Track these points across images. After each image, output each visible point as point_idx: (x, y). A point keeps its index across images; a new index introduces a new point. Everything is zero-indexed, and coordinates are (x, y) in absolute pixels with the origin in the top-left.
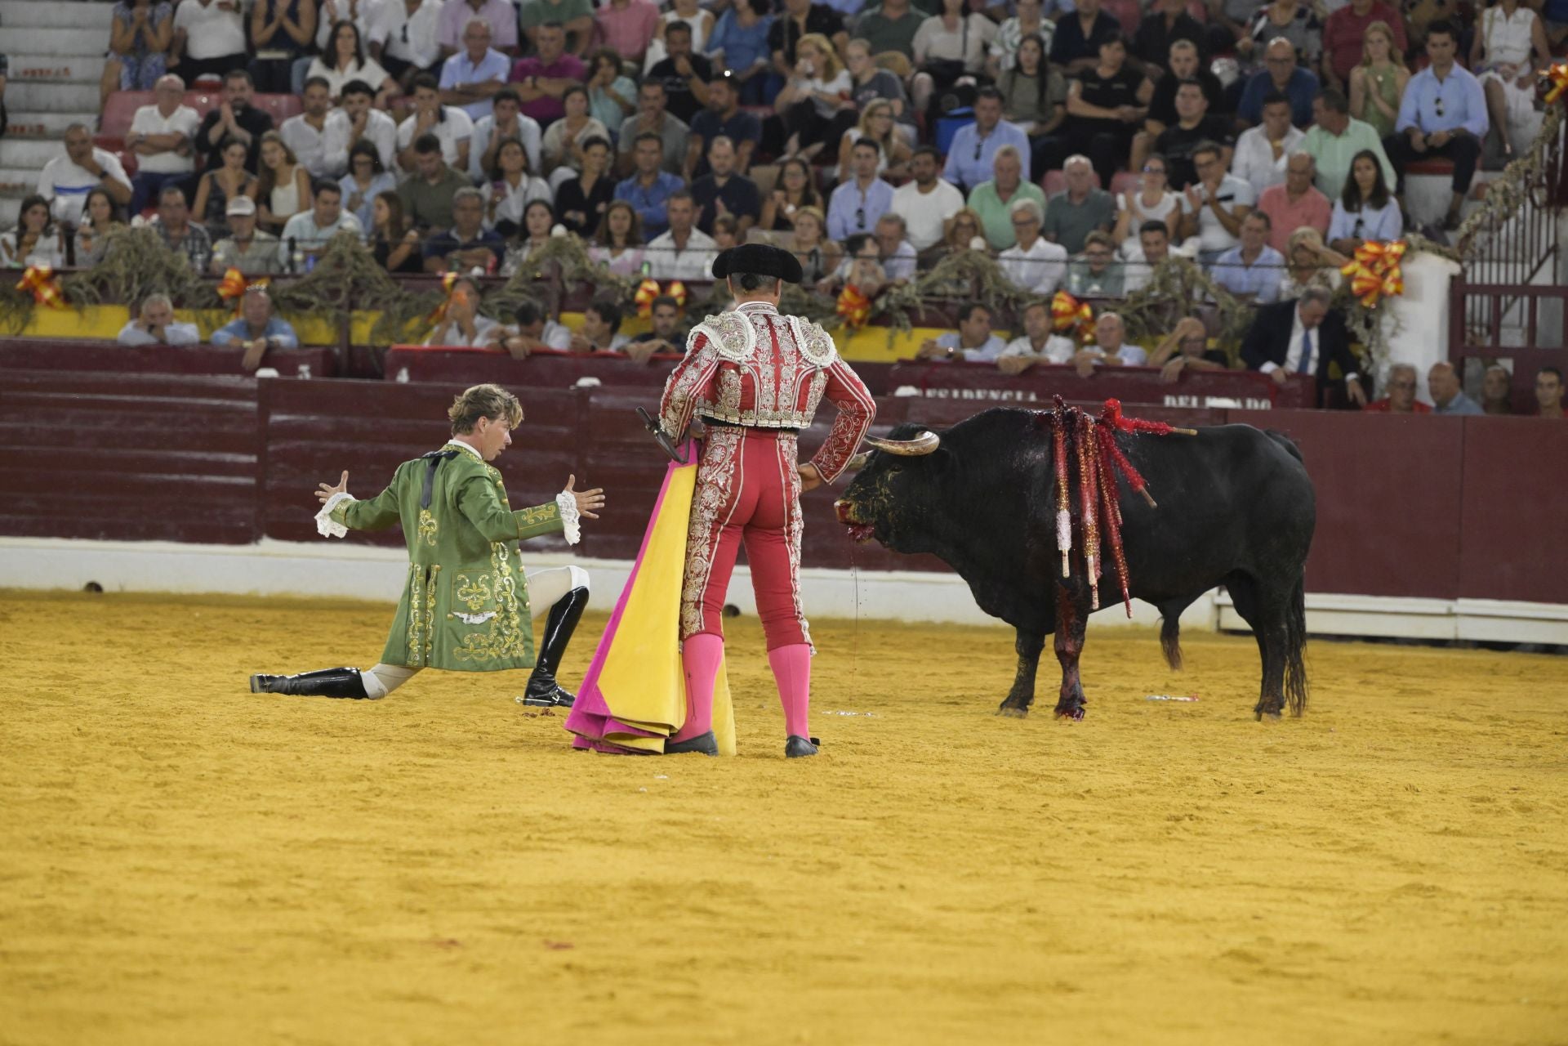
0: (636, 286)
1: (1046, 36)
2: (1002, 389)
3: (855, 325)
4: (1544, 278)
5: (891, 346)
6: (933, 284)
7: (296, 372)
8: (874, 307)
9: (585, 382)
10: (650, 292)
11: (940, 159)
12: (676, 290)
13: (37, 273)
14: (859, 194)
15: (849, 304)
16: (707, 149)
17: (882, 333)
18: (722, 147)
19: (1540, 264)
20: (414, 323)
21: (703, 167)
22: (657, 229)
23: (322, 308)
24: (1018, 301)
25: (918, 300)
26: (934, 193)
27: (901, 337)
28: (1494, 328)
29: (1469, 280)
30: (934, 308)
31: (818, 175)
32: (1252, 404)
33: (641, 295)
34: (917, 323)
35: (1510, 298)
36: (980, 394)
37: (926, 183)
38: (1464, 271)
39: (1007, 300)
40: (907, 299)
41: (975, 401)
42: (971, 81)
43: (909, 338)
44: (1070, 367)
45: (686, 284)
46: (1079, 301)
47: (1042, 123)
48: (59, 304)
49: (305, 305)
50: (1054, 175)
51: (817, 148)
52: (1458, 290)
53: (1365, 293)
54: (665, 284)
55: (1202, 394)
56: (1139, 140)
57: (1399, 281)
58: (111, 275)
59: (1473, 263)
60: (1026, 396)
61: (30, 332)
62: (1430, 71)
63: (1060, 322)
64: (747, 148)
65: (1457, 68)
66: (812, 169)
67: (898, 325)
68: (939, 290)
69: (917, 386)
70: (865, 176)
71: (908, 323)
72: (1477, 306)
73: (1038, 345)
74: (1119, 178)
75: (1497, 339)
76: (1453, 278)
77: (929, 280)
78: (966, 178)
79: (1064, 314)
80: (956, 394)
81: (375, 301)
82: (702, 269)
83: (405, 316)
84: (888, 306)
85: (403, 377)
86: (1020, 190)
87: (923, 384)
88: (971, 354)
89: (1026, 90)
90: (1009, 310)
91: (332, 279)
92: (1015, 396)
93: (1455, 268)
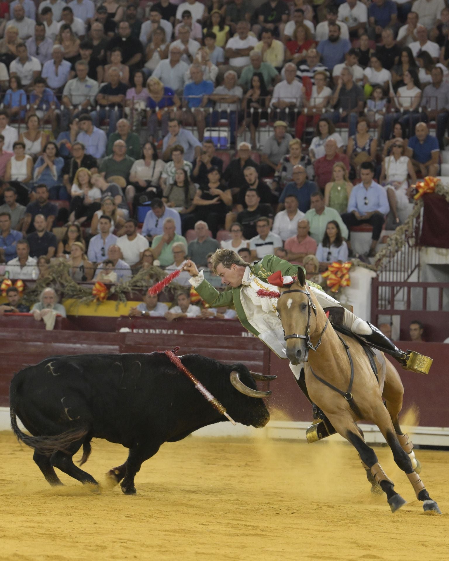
1: (187, 168)
2: (168, 329)
3: (101, 299)
4: (414, 279)
5: (117, 309)
6: (137, 281)
8: (109, 291)
10: (7, 285)
11: (139, 225)
12: (19, 284)
14: (102, 241)
15: (98, 291)
16: (33, 220)
17: (113, 303)
18: (40, 218)
19: (412, 272)
21: (31, 228)
22: (10, 256)
24: (175, 289)
25: (130, 289)
26: (136, 240)
27: (122, 305)
28: (391, 302)
29: (380, 280)
30: (137, 292)
31: (84, 231)
33: (3, 286)
34: (129, 299)
35: (398, 288)
36: (158, 331)
37: (131, 235)
38: (378, 275)
39: (170, 289)
40: (125, 288)
41: (156, 334)
42: (154, 190)
43: (126, 305)
44: (198, 319)
45: (24, 281)
47: (186, 208)
50: (191, 232)
51: (83, 219)
52: (375, 284)
53: (333, 285)
54: (14, 281)
56: (229, 216)
57: (348, 280)
59: (382, 272)
60: (179, 332)
62: (361, 185)
63: (194, 299)
64: (51, 219)
65: (374, 184)
66: (82, 229)
67: (121, 300)
68: (139, 284)
69: (129, 328)
70: (105, 232)
71: (125, 299)
72: (384, 291)
73: (185, 309)
74: (221, 233)
75: (393, 306)
76: (373, 279)
77: (135, 279)
78: (152, 233)
79: (195, 295)
80: (147, 331)
82: (31, 274)
84: (116, 291)
86: (175, 238)
87: (132, 327)
88: (152, 313)
89: (179, 194)
90: (171, 293)
92: (174, 332)
93: (374, 274)
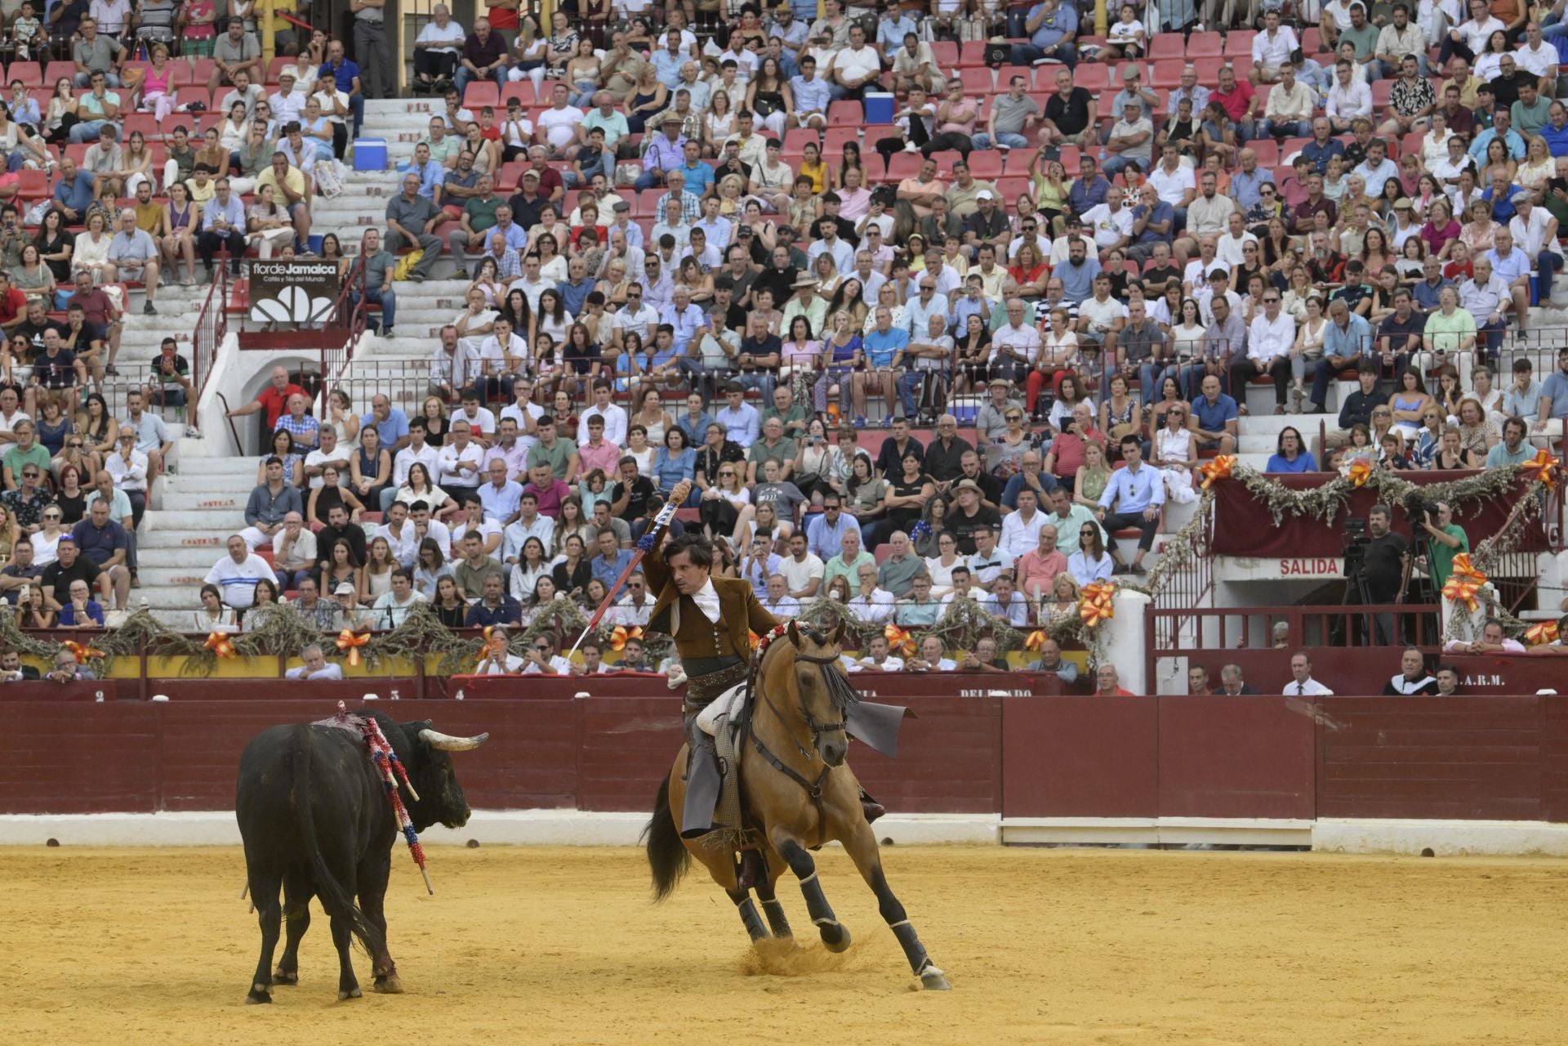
0: (611, 631)
4: (1205, 603)
7: (390, 695)
9: (580, 695)
10: (620, 634)
13: (217, 636)
19: (1203, 594)
20: (466, 662)
23: (404, 652)
24: (862, 631)
26: (805, 562)
28: (1175, 639)
29: (1157, 607)
32: (1018, 693)
33: (614, 636)
35: (1184, 617)
37: (799, 556)
38: (1153, 601)
39: (855, 631)
46: (903, 629)
48: (233, 657)
49: (394, 651)
50: (882, 547)
52: (1150, 614)
53: (1089, 617)
55: (986, 687)
57: (1111, 609)
58: (266, 636)
59: (1159, 595)
60: (870, 693)
61: (213, 675)
62: (1126, 468)
65: (1144, 466)
72: (1163, 624)
75: (1176, 645)
76: (1146, 606)
78: (824, 550)
79: (892, 638)
81: (439, 647)
83: (461, 655)
85: (460, 696)
86: (859, 556)
90: (857, 637)
91: (411, 632)
92: (862, 693)
93: (1147, 599)
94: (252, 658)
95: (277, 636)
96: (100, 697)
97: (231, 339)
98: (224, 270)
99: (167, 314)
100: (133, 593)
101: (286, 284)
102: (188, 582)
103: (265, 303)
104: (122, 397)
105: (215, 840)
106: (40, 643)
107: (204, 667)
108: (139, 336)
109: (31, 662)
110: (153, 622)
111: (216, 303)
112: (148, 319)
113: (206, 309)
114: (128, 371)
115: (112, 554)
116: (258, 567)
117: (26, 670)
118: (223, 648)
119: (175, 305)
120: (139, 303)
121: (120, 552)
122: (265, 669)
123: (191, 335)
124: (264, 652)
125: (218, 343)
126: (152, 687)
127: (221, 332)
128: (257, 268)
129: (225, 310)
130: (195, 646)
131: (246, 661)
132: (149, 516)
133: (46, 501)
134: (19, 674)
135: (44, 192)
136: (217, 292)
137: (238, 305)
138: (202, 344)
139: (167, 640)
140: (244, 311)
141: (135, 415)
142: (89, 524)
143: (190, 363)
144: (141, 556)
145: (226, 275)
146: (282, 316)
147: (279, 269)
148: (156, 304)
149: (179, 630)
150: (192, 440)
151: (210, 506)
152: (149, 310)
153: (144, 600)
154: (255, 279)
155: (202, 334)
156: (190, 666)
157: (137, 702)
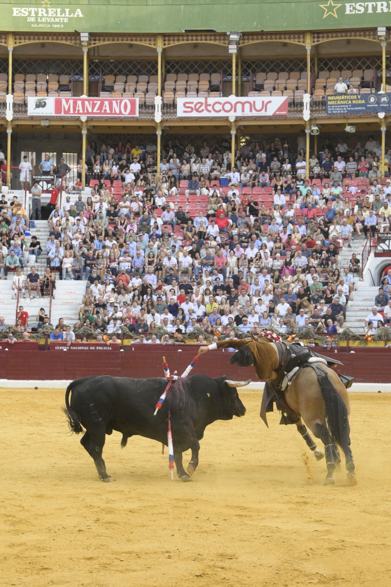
94: (378, 342)
95: (384, 336)
96: (336, 351)
97: (372, 254)
98: (370, 235)
99: (355, 247)
100: (344, 323)
101: (387, 239)
102: (360, 321)
103: (382, 245)
104: (342, 270)
105: (367, 391)
106: (320, 337)
107: (364, 344)
108: (347, 253)
109: (317, 342)
110: (350, 331)
111: (368, 244)
112: (349, 249)
113: (365, 246)
114: (344, 263)
115: (340, 313)
116: (379, 317)
117: (315, 344)
118: (369, 339)
119: (357, 245)
120: (347, 244)
121: (342, 312)
122: (381, 344)
123: (361, 253)
124: (381, 340)
125: (369, 255)
126: (350, 349)
127: (369, 252)
128: (380, 235)
129: (370, 246)
130: (362, 338)
131: (376, 342)
132: (350, 302)
133: (321, 298)
134: (314, 345)
135: (321, 214)
136: (369, 241)
137: (374, 245)
138: (364, 256)
139: (354, 336)
140: (376, 247)
141: (346, 274)
142: (334, 304)
143: (361, 261)
144: (347, 313)
145: (371, 237)
146: (386, 248)
147: (385, 235)
148: (351, 245)
149: (357, 334)
150: (361, 282)
151: (366, 300)
152: (349, 246)
153: (348, 325)
154: (379, 238)
155: (364, 253)
156: (360, 343)
157: (346, 353)
